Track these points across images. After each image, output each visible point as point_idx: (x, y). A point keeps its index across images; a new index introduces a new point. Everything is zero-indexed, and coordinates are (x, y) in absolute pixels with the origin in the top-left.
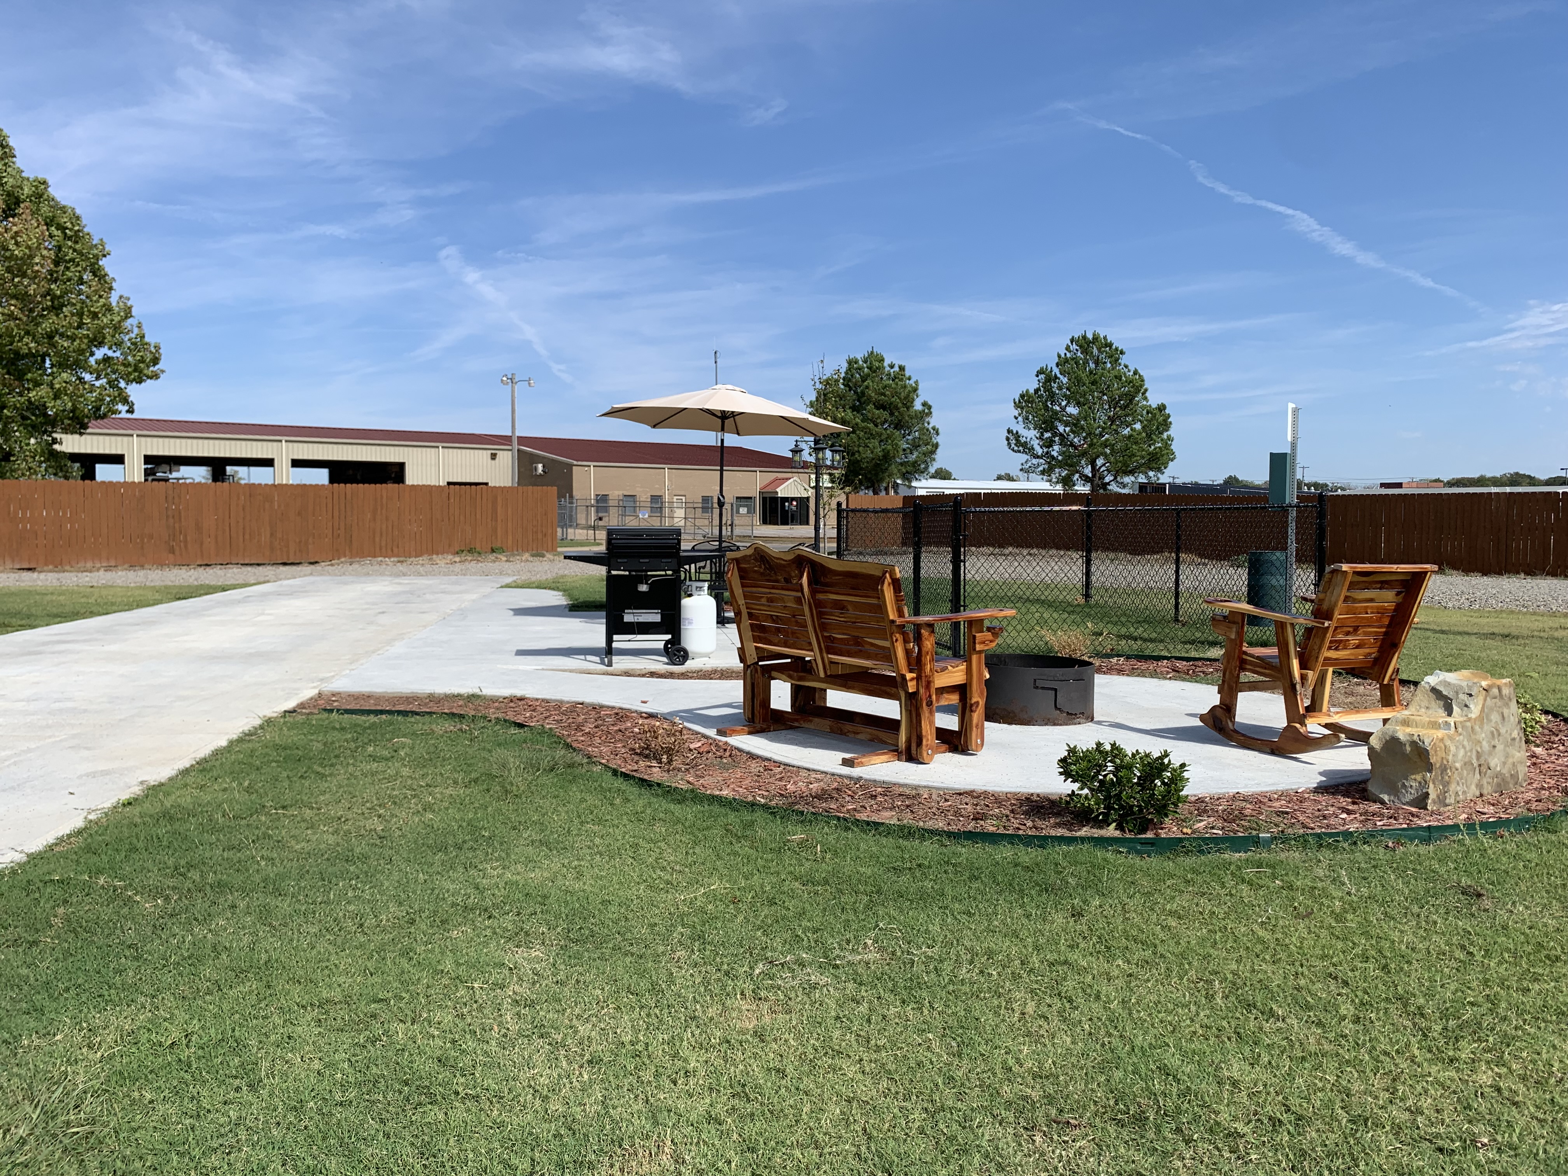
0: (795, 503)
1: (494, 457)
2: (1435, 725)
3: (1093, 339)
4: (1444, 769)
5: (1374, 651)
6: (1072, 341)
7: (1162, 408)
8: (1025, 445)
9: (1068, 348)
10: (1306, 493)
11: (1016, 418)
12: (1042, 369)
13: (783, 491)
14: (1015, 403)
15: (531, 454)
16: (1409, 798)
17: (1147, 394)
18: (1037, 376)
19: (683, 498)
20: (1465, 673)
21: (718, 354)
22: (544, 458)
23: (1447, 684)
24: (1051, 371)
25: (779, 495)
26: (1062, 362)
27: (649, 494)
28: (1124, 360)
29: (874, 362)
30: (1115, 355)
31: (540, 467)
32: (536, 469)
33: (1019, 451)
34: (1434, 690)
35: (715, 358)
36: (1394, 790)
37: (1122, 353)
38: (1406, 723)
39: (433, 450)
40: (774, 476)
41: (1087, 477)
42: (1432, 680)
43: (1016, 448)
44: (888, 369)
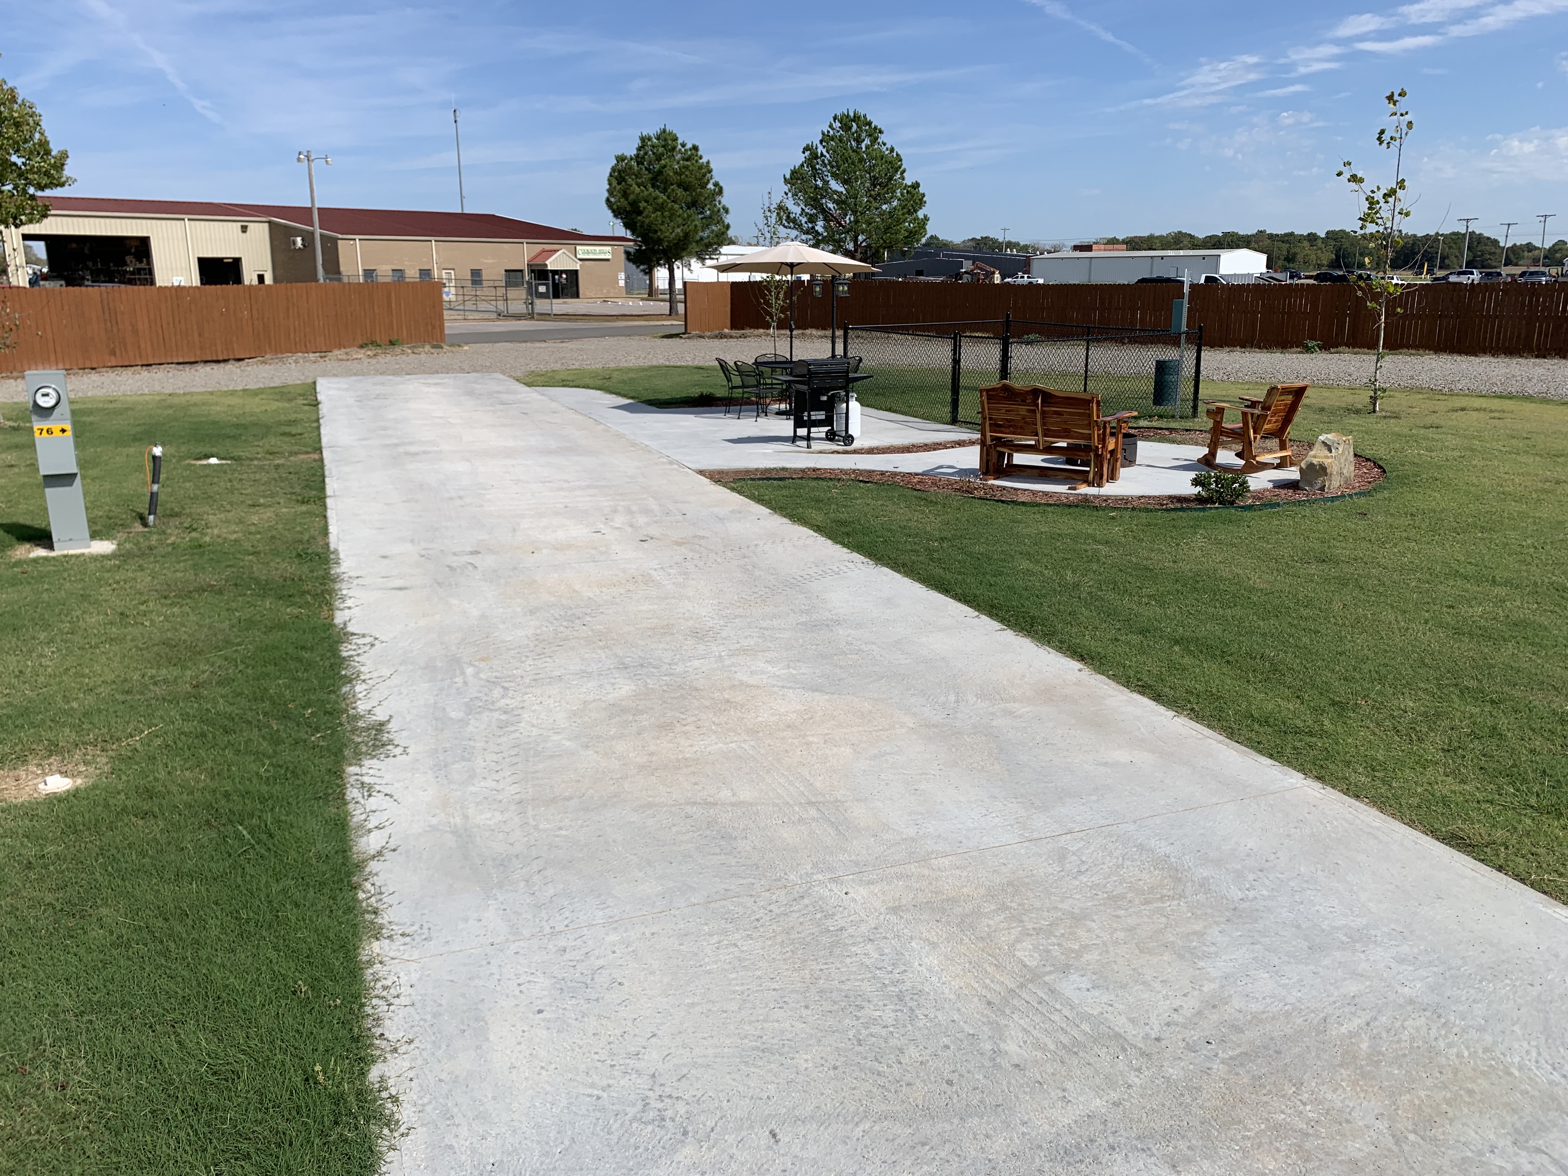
0: (564, 276)
1: (244, 229)
2: (1327, 457)
3: (855, 116)
4: (1331, 474)
5: (1279, 424)
6: (835, 119)
7: (916, 186)
8: (794, 221)
9: (831, 126)
10: (1010, 255)
11: (786, 194)
12: (808, 145)
13: (552, 264)
14: (785, 179)
15: (286, 227)
16: (1317, 487)
17: (905, 174)
18: (804, 153)
19: (452, 272)
20: (1333, 434)
21: (458, 113)
22: (302, 230)
23: (1329, 439)
24: (816, 148)
25: (549, 268)
26: (826, 139)
27: (418, 268)
28: (882, 138)
29: (667, 140)
30: (874, 133)
31: (299, 240)
32: (294, 243)
33: (790, 228)
34: (1323, 442)
35: (455, 117)
36: (1311, 485)
37: (881, 132)
38: (1315, 457)
39: (178, 222)
40: (539, 248)
41: (850, 251)
42: (1322, 438)
43: (786, 224)
44: (680, 147)
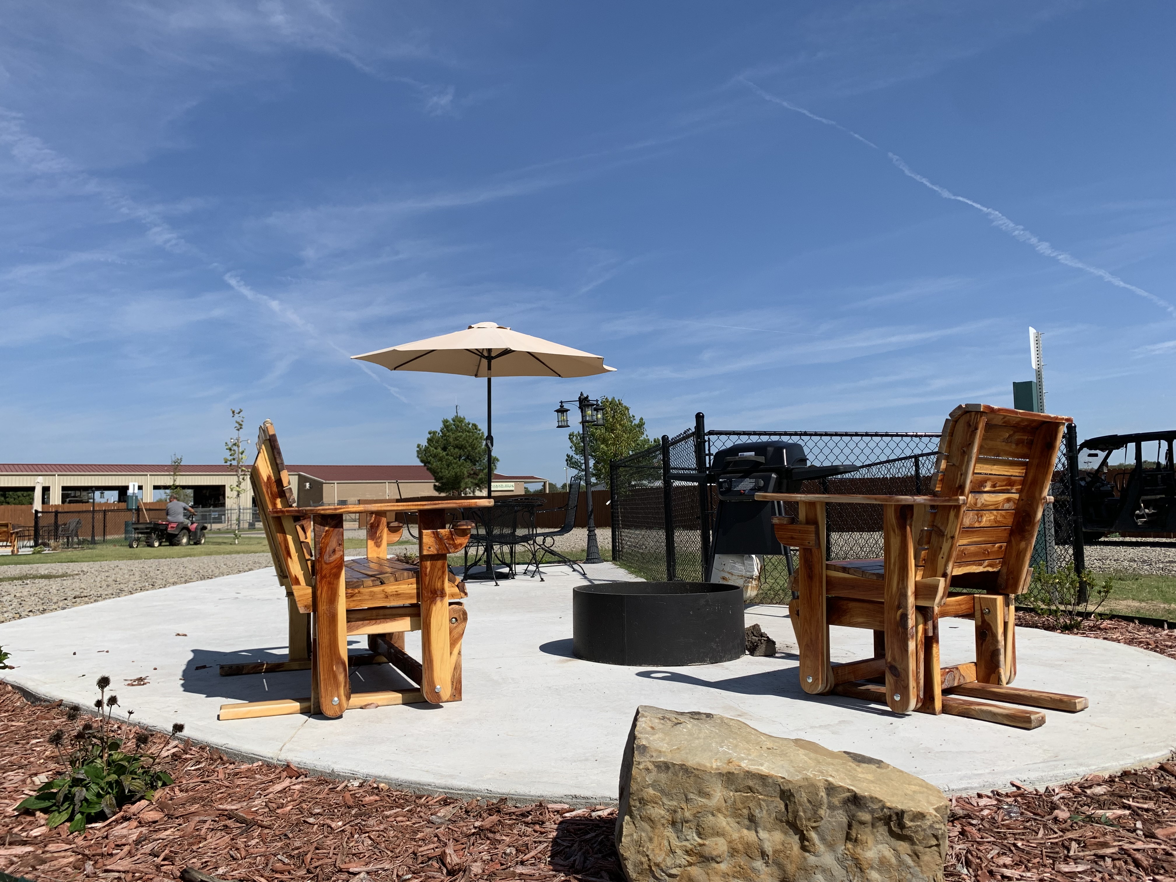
22: (310, 479)
31: (308, 485)
32: (305, 486)
